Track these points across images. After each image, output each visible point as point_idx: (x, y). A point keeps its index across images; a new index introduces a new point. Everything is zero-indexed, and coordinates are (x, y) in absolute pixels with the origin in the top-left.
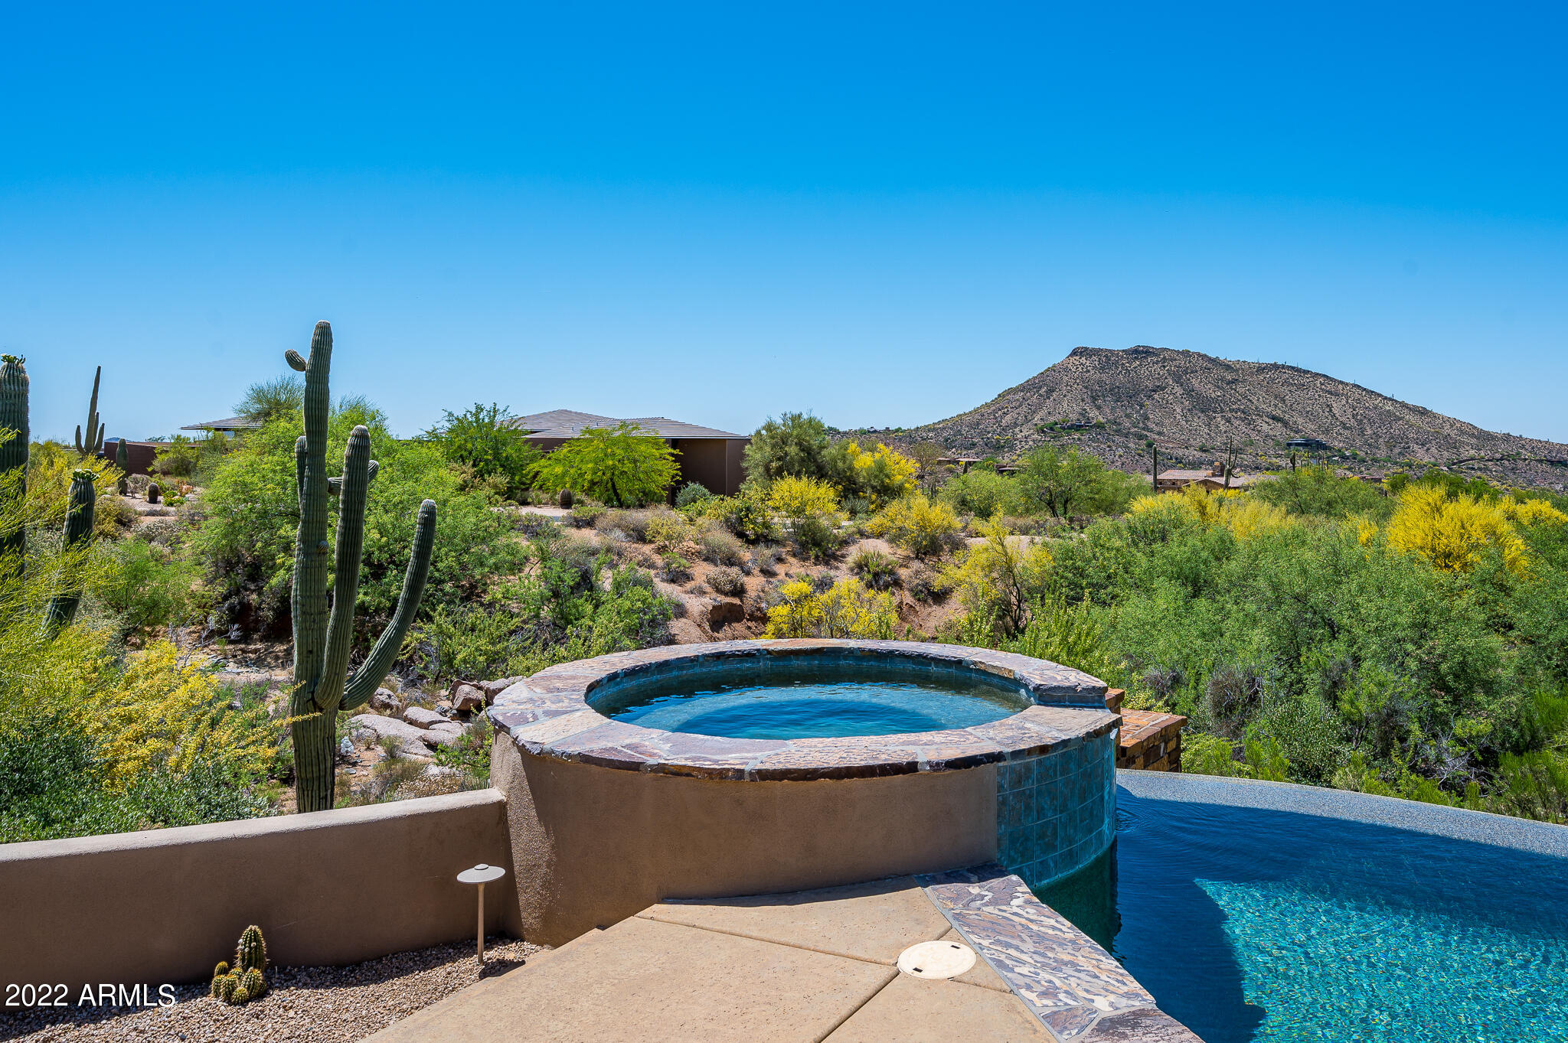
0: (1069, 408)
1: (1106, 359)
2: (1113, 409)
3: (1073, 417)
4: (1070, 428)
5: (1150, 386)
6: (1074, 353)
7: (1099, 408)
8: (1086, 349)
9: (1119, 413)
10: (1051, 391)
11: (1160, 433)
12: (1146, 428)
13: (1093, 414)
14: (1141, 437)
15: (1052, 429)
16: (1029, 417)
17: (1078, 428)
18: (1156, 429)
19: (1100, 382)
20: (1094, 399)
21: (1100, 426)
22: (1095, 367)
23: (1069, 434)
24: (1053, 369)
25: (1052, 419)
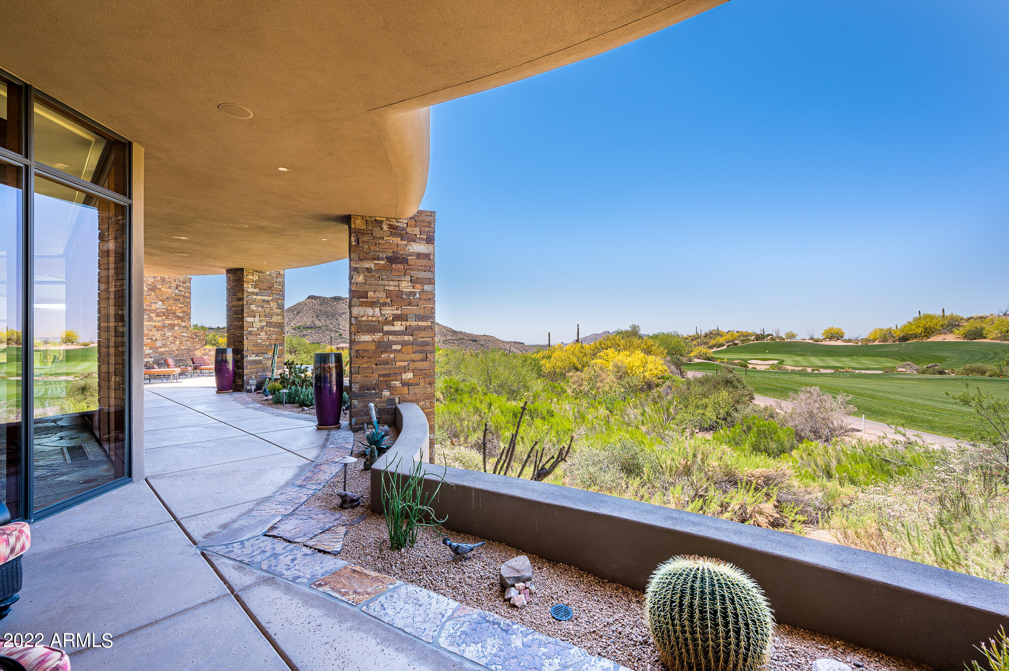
0: (307, 320)
1: (323, 301)
2: (325, 320)
3: (309, 324)
4: (307, 328)
5: (341, 312)
6: (309, 298)
7: (319, 320)
8: (314, 296)
9: (328, 322)
10: (299, 313)
11: (344, 330)
12: (339, 328)
13: (317, 323)
14: (336, 332)
15: (299, 328)
16: (289, 323)
17: (310, 328)
18: (343, 329)
19: (320, 310)
20: (317, 316)
21: (320, 327)
22: (318, 304)
23: (306, 330)
24: (300, 304)
25: (299, 324)
